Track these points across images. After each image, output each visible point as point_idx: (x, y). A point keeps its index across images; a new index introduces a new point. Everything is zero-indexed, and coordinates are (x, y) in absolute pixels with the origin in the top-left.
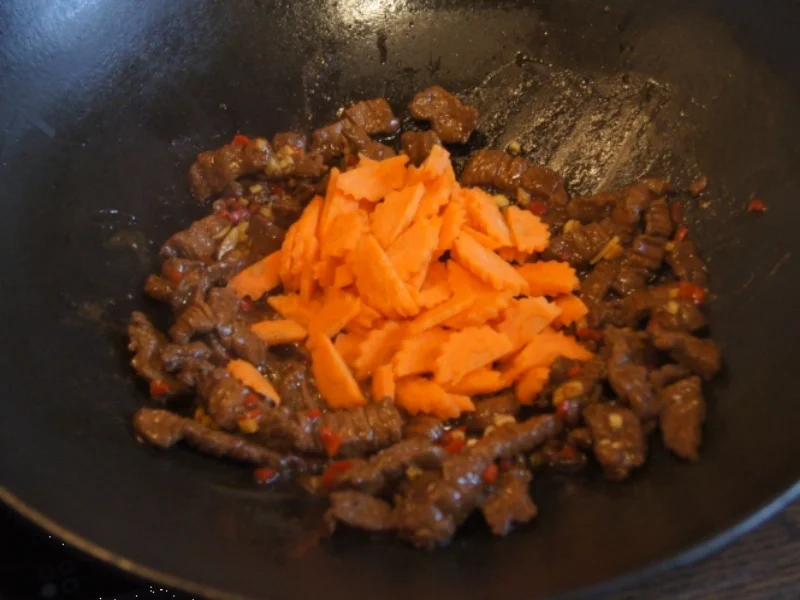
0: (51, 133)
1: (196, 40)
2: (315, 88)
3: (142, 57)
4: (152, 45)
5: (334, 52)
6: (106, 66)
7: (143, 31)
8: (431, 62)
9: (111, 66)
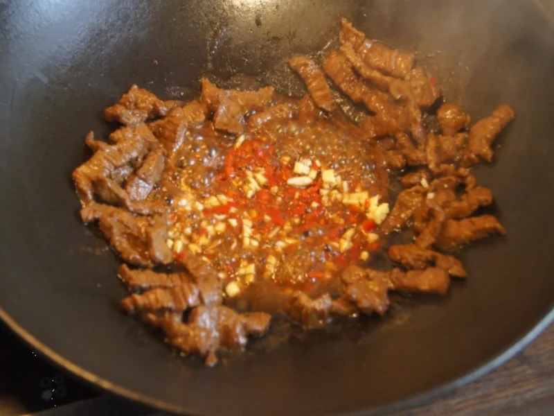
0: (45, 80)
1: (138, 16)
2: (215, 50)
3: (103, 27)
4: (110, 20)
5: (227, 25)
6: (80, 34)
7: (104, 10)
8: (290, 33)
9: (83, 34)
